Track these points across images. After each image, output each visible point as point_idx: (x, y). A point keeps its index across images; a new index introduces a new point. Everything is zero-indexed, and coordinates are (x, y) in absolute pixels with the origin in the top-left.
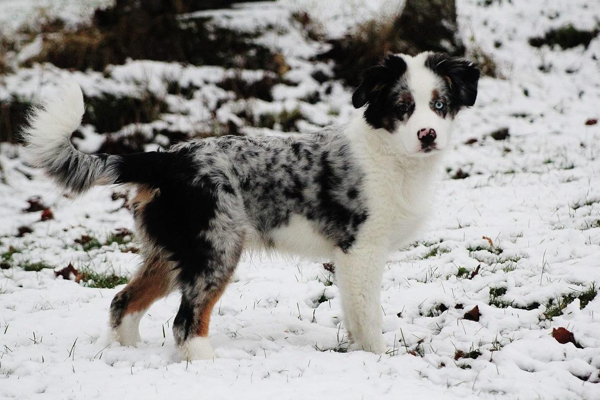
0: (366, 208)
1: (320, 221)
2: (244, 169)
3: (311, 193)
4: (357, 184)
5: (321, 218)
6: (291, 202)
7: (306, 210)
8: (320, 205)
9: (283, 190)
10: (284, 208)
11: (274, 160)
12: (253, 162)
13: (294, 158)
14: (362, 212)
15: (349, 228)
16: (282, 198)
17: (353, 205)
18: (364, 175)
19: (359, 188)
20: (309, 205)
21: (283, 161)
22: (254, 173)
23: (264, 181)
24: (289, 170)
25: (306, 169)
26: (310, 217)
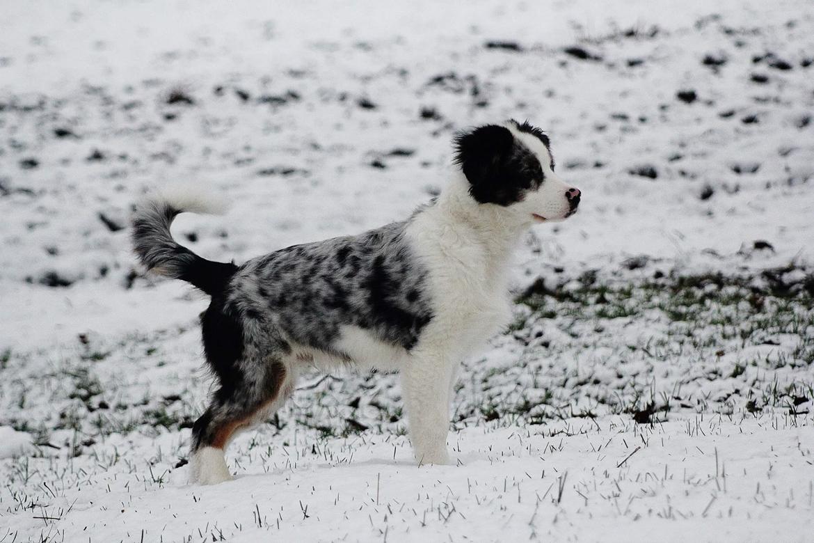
0: (431, 309)
1: (378, 329)
2: (277, 288)
3: (358, 299)
4: (417, 283)
5: (377, 324)
6: (335, 313)
7: (355, 318)
8: (372, 311)
9: (321, 301)
10: (328, 320)
11: (313, 271)
12: (288, 277)
13: (336, 266)
14: (425, 314)
15: (412, 331)
16: (322, 309)
17: (415, 309)
18: (427, 272)
19: (421, 287)
20: (358, 312)
21: (324, 272)
22: (288, 289)
23: (301, 294)
24: (328, 279)
25: (350, 276)
26: (363, 324)
